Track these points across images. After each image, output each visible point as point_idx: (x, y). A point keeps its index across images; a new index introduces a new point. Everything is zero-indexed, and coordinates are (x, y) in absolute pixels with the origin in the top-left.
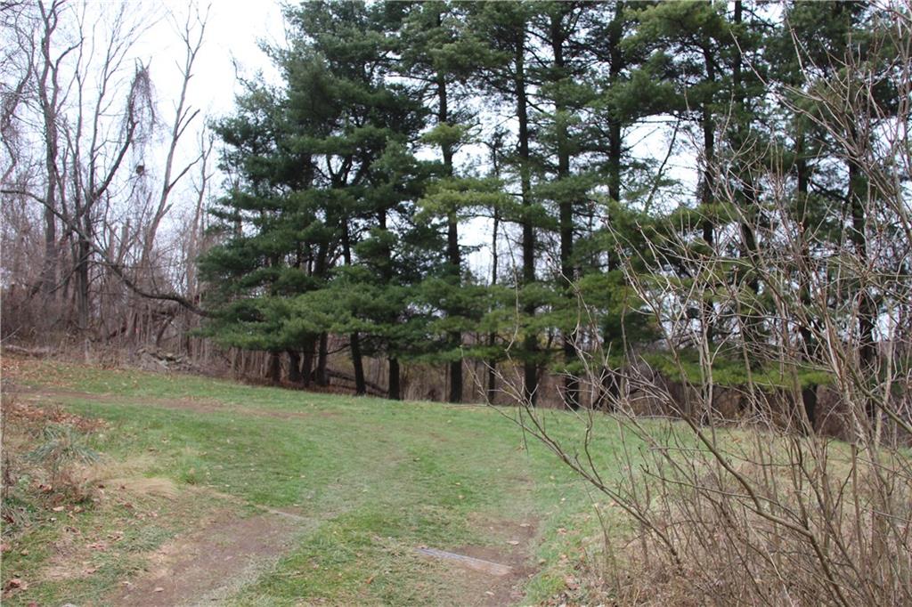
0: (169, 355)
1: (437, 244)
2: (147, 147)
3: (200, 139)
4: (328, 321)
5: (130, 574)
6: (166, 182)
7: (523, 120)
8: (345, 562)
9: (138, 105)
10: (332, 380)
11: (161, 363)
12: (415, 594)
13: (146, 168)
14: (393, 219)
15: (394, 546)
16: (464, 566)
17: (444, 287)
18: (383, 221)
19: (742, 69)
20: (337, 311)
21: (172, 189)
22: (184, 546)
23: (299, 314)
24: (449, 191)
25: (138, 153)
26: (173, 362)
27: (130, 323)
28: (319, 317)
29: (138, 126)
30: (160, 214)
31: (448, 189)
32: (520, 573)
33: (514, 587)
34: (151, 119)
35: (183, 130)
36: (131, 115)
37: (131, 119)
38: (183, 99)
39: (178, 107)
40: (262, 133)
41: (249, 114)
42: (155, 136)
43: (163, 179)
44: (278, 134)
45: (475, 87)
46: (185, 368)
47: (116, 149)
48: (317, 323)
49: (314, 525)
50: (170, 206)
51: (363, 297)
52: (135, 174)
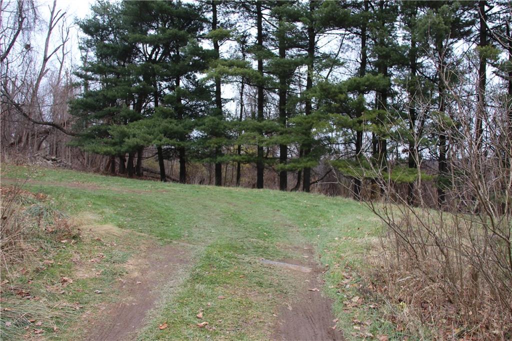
0: (53, 158)
1: (208, 98)
2: (32, 33)
3: (61, 30)
4: (151, 139)
5: (120, 275)
6: (45, 55)
7: (260, 29)
8: (228, 267)
9: (25, 7)
10: (145, 173)
11: (49, 162)
12: (271, 282)
13: (31, 46)
14: (183, 83)
15: (247, 259)
16: (287, 268)
17: (217, 122)
18: (178, 83)
19: (384, 7)
20: (155, 133)
21: (49, 60)
22: (140, 261)
23: (134, 136)
24: (223, 66)
25: (26, 36)
26: (55, 162)
27: (24, 139)
28: (145, 137)
29: (25, 20)
30: (42, 74)
31: (223, 65)
32: (317, 271)
33: (318, 278)
34: (34, 16)
35: (55, 24)
36: (21, 13)
37: (20, 16)
38: (55, 5)
39: (52, 10)
40: (107, 29)
41: (99, 17)
42: (37, 28)
43: (43, 53)
44: (117, 30)
45: (232, 7)
46: (63, 165)
47: (12, 33)
48: (144, 141)
49: (202, 249)
50: (47, 70)
51: (170, 126)
52: (24, 49)
